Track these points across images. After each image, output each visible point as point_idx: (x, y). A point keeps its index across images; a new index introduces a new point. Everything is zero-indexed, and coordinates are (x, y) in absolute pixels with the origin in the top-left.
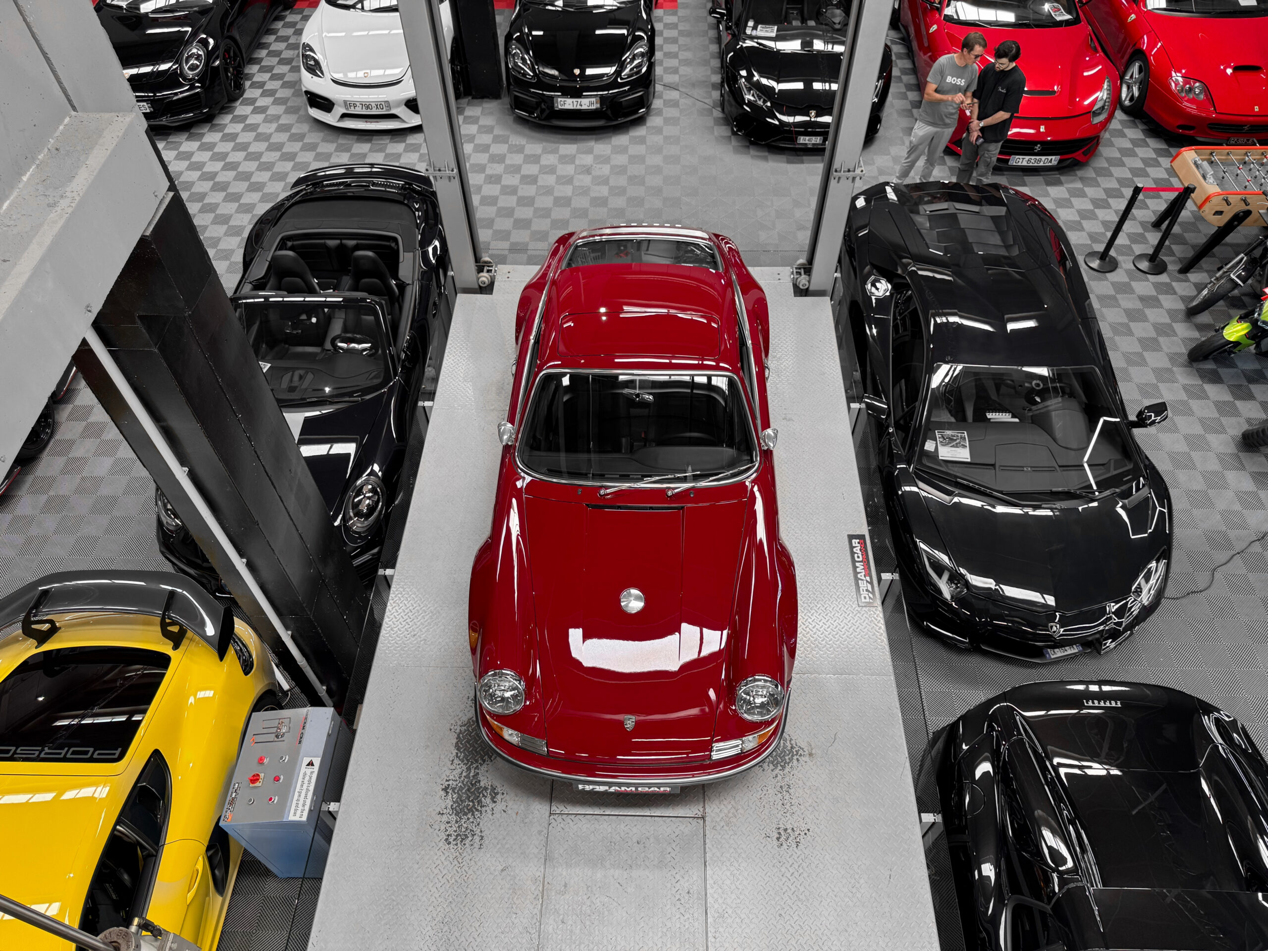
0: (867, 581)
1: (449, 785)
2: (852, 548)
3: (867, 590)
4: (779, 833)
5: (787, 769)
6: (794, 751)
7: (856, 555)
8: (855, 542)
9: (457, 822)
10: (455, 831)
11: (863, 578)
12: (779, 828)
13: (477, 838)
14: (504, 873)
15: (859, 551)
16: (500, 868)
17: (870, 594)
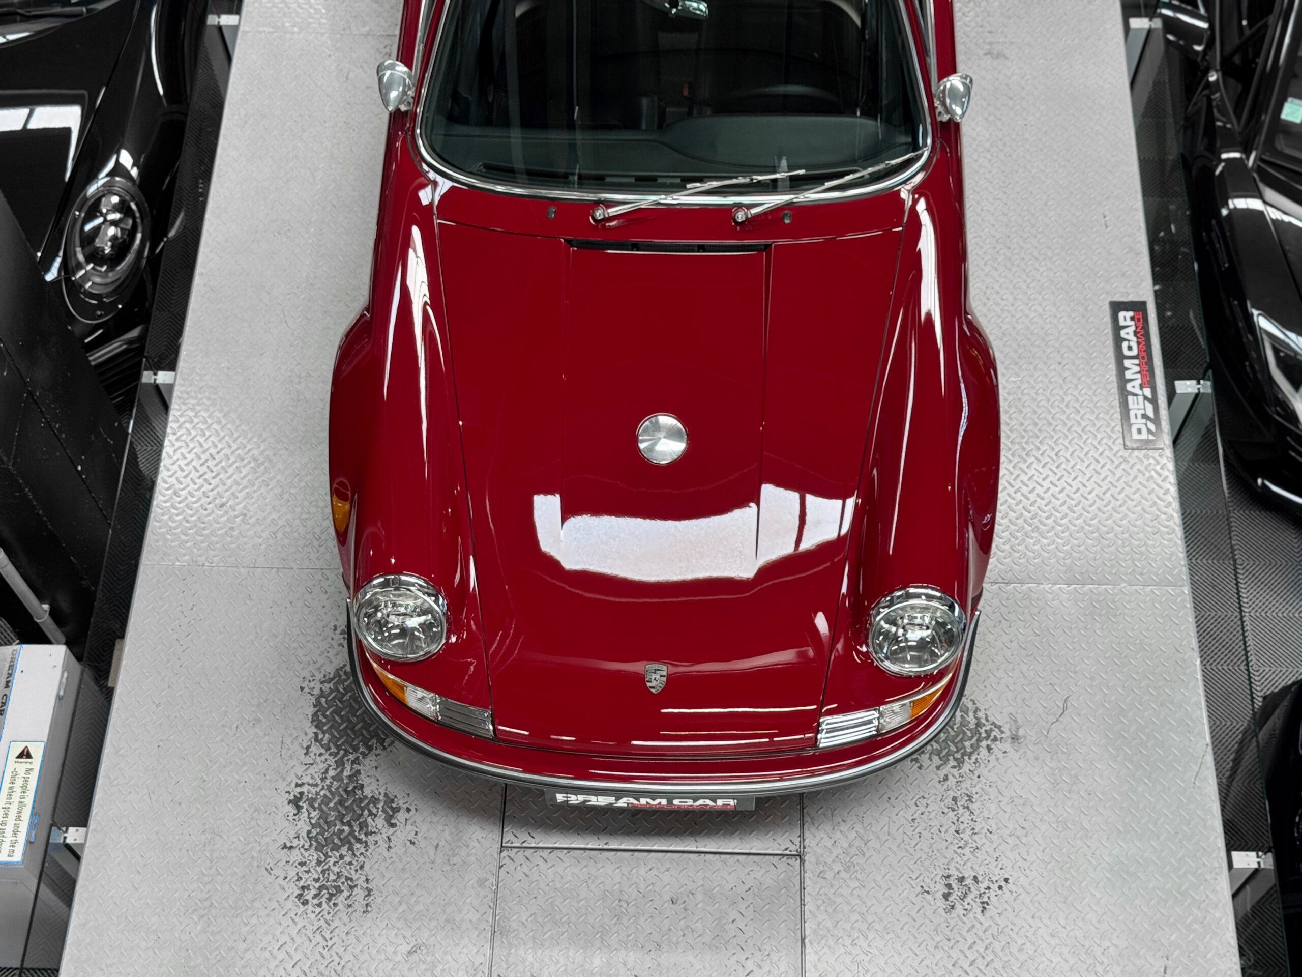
0: (1146, 398)
1: (301, 794)
2: (1117, 328)
3: (1144, 416)
4: (949, 886)
5: (967, 767)
6: (982, 731)
7: (1125, 345)
8: (1125, 317)
9: (319, 863)
10: (317, 880)
11: (1137, 391)
12: (948, 877)
13: (359, 893)
14: (415, 957)
15: (1131, 337)
16: (405, 948)
17: (1149, 423)
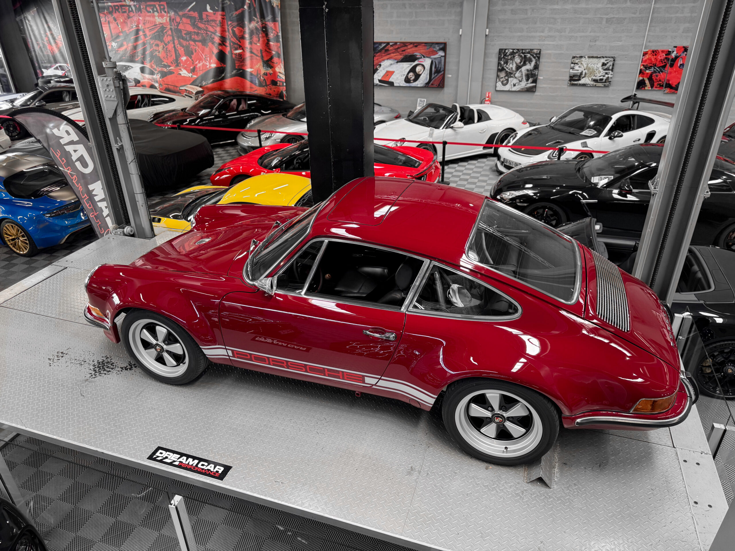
0: (174, 461)
2: (216, 464)
3: (166, 458)
4: (64, 354)
7: (206, 464)
8: (221, 469)
11: (181, 460)
15: (208, 468)
17: (162, 458)
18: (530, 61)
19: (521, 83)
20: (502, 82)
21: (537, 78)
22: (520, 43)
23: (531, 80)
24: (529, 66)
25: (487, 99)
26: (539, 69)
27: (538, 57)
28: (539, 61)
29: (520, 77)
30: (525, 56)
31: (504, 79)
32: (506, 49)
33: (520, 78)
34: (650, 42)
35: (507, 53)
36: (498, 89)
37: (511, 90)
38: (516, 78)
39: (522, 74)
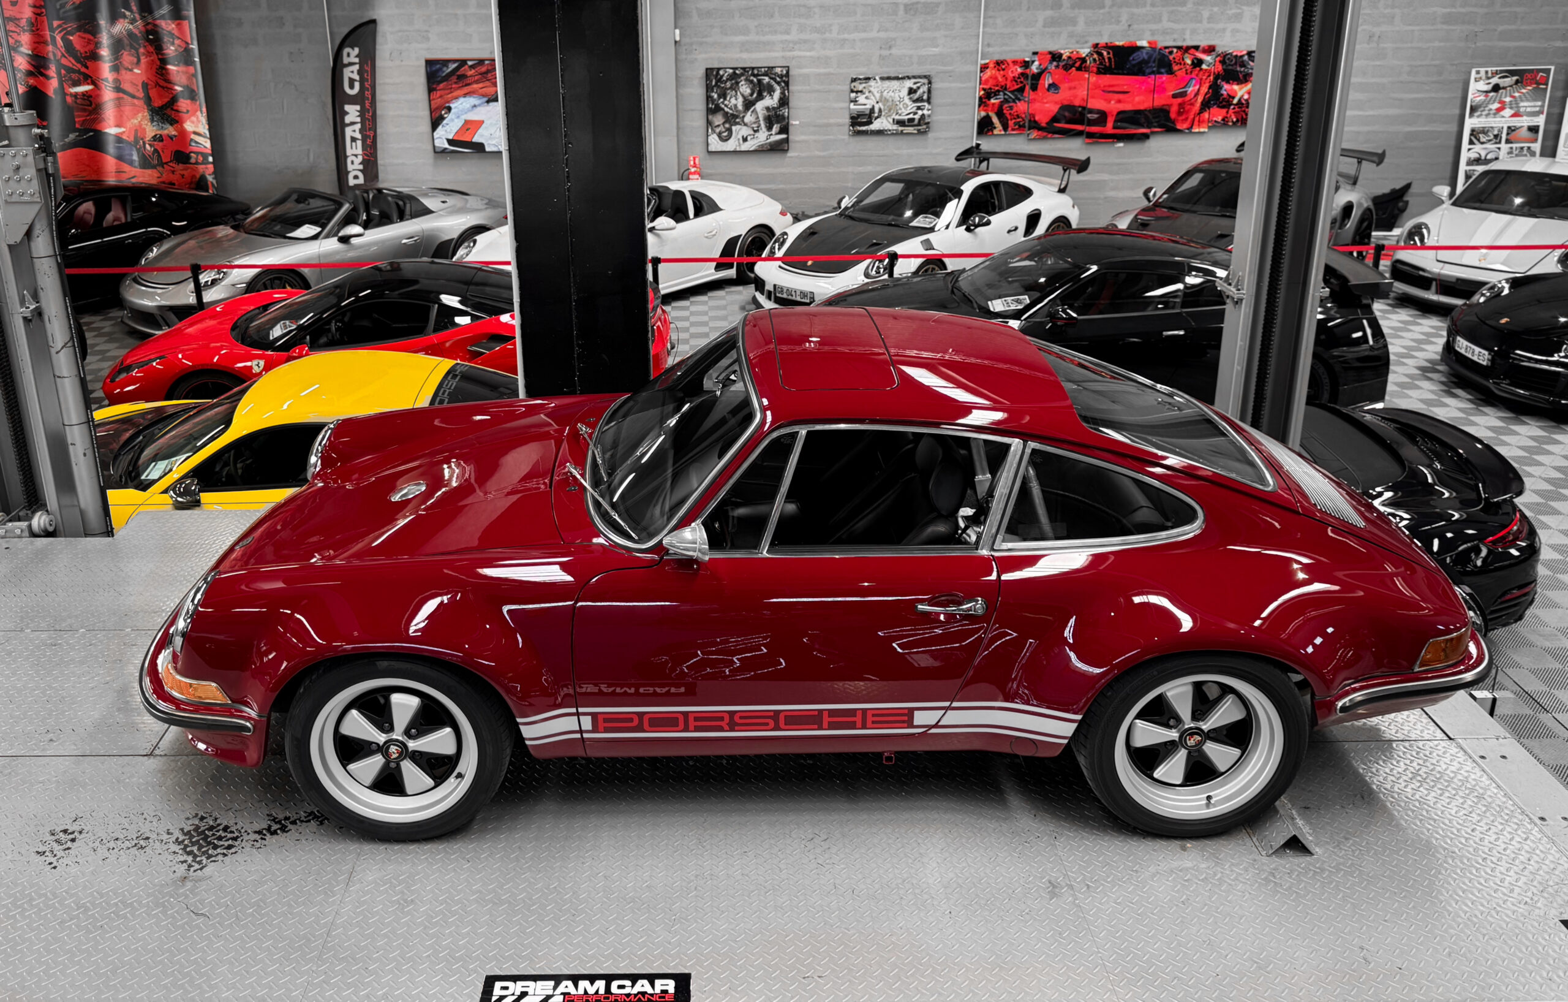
0: (549, 996)
2: (651, 978)
4: (73, 833)
5: (176, 848)
6: (203, 858)
8: (669, 985)
12: (81, 833)
15: (638, 989)
18: (771, 90)
19: (757, 135)
20: (719, 135)
21: (788, 123)
22: (745, 56)
23: (776, 128)
24: (770, 101)
25: (693, 170)
26: (791, 104)
27: (784, 82)
28: (788, 89)
29: (755, 123)
30: (759, 81)
31: (721, 128)
32: (719, 69)
33: (754, 126)
34: (989, 45)
35: (722, 76)
36: (712, 148)
37: (738, 149)
38: (745, 125)
39: (758, 118)
